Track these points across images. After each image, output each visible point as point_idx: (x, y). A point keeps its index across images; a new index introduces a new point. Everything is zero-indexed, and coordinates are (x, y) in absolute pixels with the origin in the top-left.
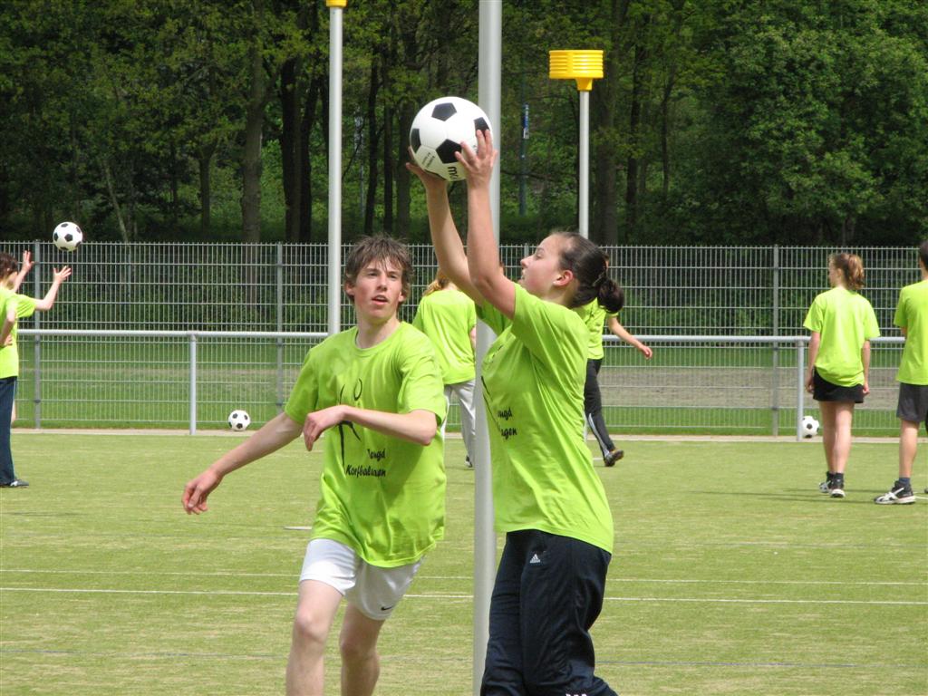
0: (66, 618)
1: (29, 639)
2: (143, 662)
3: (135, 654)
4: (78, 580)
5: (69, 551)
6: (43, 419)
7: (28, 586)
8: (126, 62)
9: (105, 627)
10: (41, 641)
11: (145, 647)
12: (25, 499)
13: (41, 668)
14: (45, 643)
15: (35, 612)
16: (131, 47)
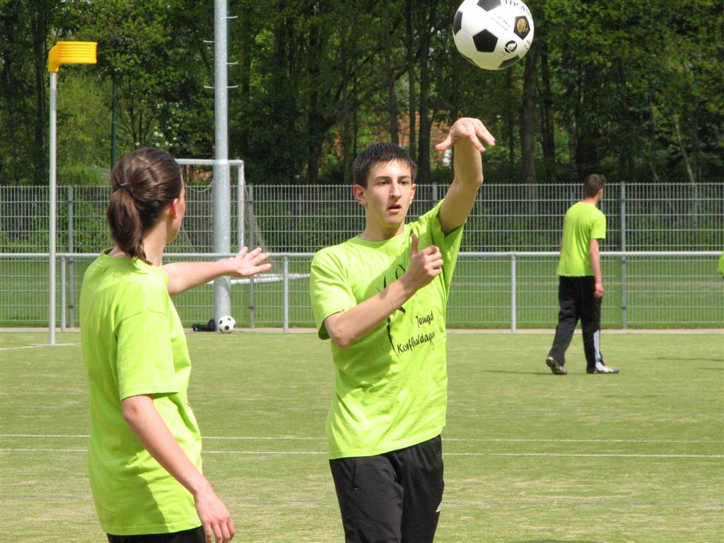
0: (650, 477)
1: (621, 494)
2: (711, 511)
3: (705, 505)
4: (659, 447)
5: (652, 425)
6: (629, 322)
7: (619, 453)
8: (692, 41)
9: (682, 484)
10: (631, 495)
11: (712, 499)
12: (616, 385)
13: (630, 517)
14: (633, 497)
15: (624, 473)
16: (696, 30)
